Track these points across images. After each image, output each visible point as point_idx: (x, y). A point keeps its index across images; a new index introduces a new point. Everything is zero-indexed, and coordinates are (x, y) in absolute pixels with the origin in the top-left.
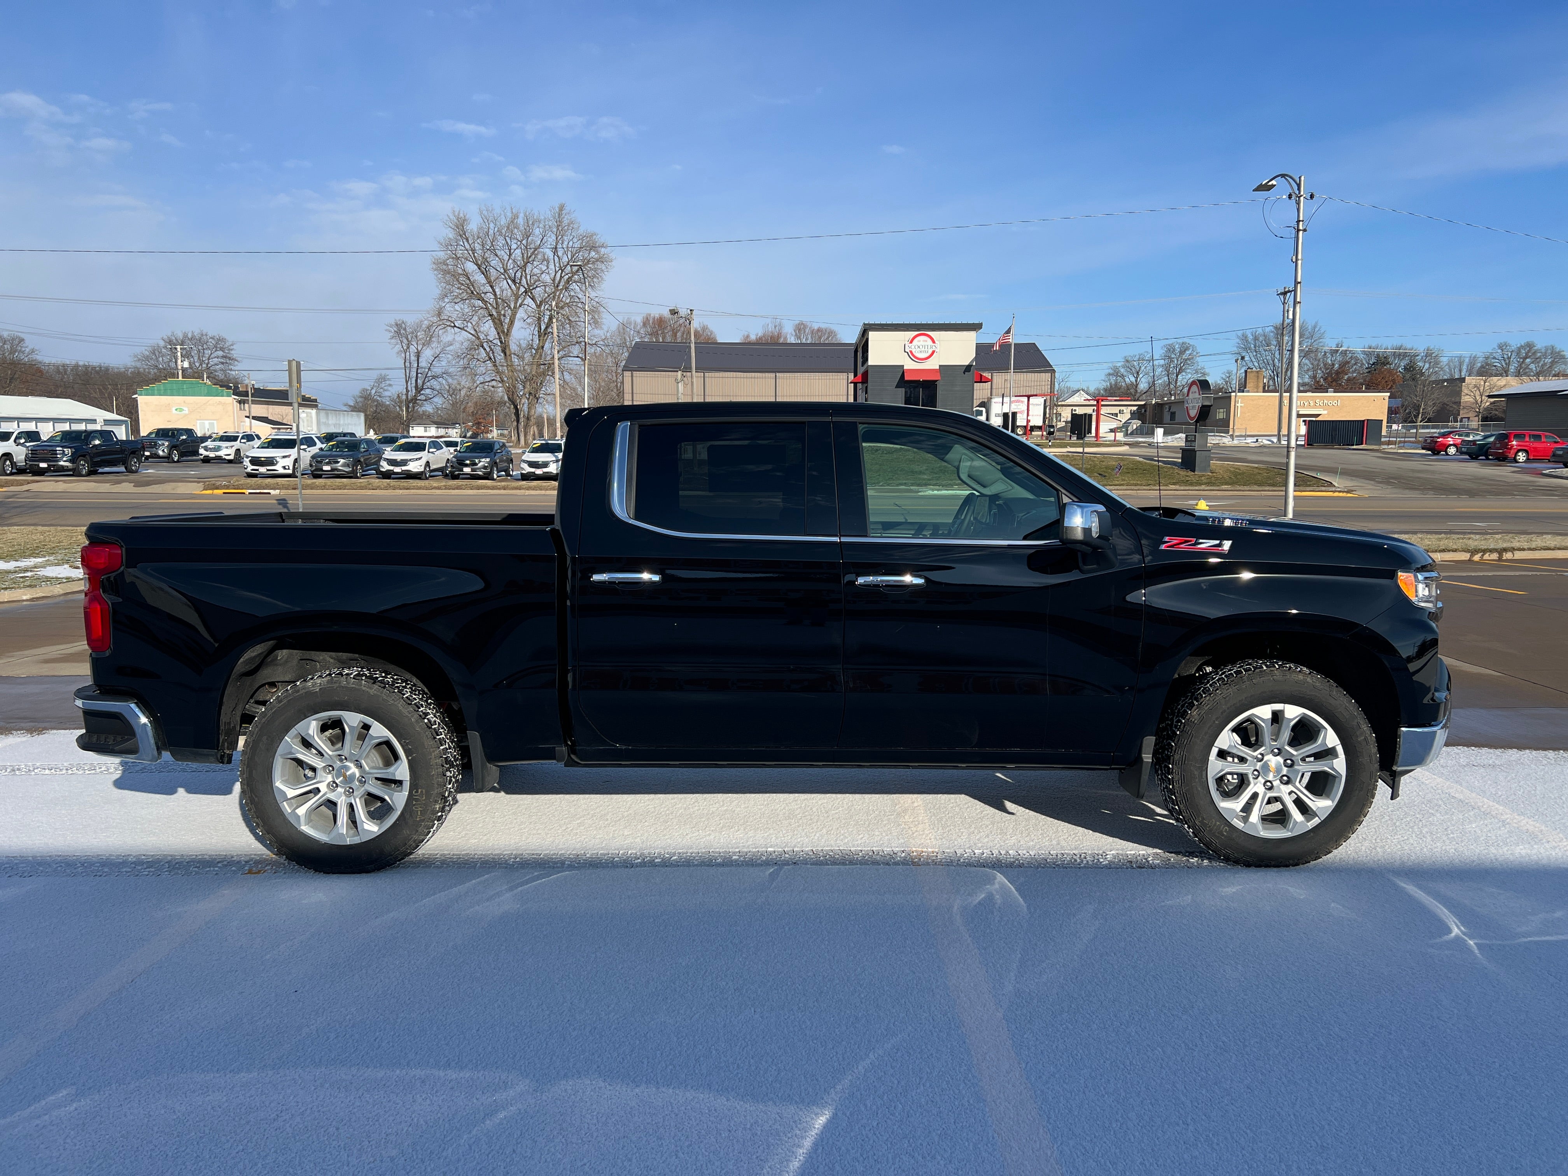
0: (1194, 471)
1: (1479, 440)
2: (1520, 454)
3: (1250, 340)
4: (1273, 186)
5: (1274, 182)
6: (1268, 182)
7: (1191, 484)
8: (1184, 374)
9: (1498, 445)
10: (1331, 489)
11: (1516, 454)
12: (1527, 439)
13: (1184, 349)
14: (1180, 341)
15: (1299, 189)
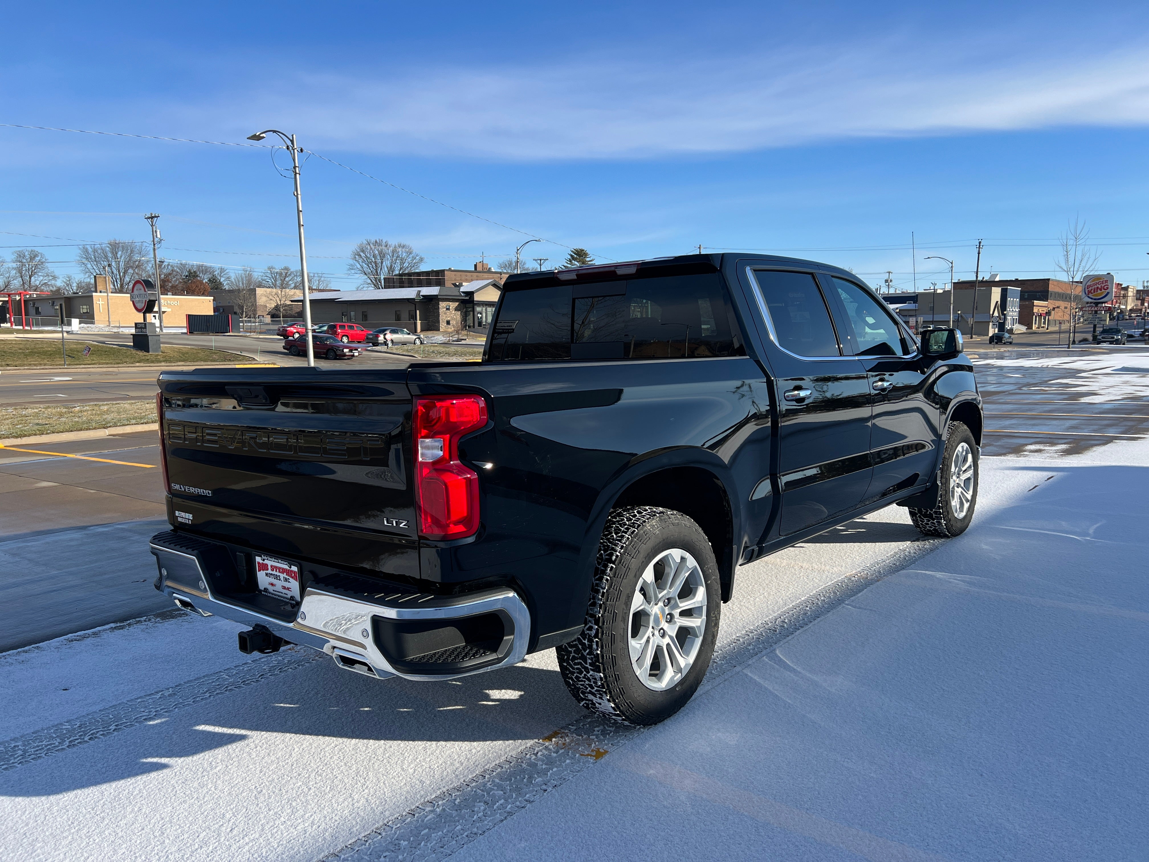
0: (148, 352)
1: (317, 329)
2: (344, 338)
3: (90, 252)
4: (263, 137)
5: (264, 135)
6: (260, 134)
7: (153, 362)
8: (36, 276)
9: (331, 332)
10: (255, 362)
11: (342, 338)
12: (346, 328)
13: (33, 256)
14: (30, 249)
15: (293, 143)
